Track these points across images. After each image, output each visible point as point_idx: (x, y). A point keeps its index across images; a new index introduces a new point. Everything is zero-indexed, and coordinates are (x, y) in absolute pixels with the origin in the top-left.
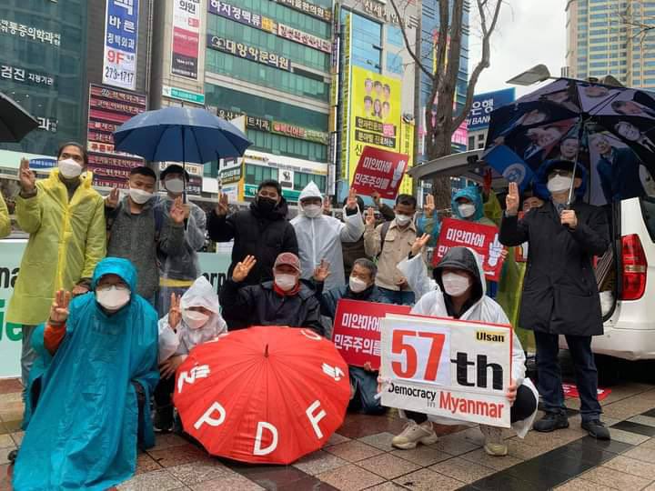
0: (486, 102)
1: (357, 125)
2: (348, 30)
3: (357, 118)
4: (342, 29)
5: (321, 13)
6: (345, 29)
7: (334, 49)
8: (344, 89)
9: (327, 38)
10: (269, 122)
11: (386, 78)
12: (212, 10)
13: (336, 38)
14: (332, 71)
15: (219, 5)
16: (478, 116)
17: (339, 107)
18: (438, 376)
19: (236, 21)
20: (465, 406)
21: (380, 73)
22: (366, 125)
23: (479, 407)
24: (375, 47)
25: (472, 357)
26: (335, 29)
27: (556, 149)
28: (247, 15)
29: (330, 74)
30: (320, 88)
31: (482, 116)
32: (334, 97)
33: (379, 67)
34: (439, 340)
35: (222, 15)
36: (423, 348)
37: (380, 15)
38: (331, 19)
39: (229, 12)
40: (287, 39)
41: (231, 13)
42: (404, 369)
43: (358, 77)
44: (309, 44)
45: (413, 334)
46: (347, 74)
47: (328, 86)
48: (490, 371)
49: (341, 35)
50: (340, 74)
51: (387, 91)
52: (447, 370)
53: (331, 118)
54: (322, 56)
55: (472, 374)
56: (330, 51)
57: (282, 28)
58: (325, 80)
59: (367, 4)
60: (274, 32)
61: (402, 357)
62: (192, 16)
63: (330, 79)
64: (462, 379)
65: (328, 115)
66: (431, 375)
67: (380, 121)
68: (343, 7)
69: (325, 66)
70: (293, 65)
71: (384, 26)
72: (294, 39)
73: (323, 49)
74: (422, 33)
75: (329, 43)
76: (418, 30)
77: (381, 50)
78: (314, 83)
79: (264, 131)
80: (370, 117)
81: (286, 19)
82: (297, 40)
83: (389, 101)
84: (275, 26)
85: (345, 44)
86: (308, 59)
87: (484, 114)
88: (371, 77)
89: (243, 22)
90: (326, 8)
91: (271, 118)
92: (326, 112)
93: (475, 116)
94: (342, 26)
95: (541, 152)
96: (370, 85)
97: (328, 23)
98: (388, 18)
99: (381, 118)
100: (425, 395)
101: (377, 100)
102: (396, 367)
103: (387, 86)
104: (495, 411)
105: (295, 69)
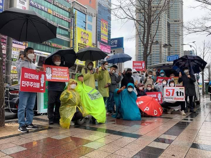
0: (115, 41)
1: (79, 46)
2: (76, 15)
3: (79, 43)
4: (74, 15)
5: (67, 9)
6: (75, 15)
7: (71, 21)
8: (75, 34)
9: (69, 18)
10: (51, 43)
11: (87, 31)
12: (31, 5)
13: (72, 18)
14: (71, 28)
15: (33, 3)
16: (113, 45)
17: (73, 39)
18: (174, 95)
19: (39, 9)
20: (178, 99)
21: (86, 30)
22: (82, 45)
23: (180, 99)
24: (84, 22)
25: (179, 92)
26: (72, 15)
27: (184, 65)
28: (43, 8)
29: (70, 29)
30: (67, 33)
31: (114, 45)
32: (72, 36)
33: (85, 28)
34: (174, 90)
35: (35, 6)
36: (171, 91)
37: (85, 12)
38: (70, 11)
39: (37, 6)
40: (56, 16)
41: (38, 6)
42: (168, 95)
43: (79, 30)
44: (64, 19)
45: (169, 89)
46: (76, 30)
47: (69, 33)
48: (182, 93)
49: (73, 17)
50: (73, 29)
51: (88, 36)
52: (175, 94)
53: (70, 43)
54: (68, 23)
55: (179, 94)
56: (70, 22)
57: (55, 13)
58: (69, 31)
59: (81, 8)
60: (52, 14)
61: (168, 93)
62: (23, 5)
63: (70, 30)
64: (178, 95)
65: (70, 42)
66: (173, 95)
67: (86, 45)
68: (74, 8)
69: (68, 26)
70: (58, 25)
71: (87, 16)
72: (59, 17)
73: (68, 21)
74: (98, 19)
75: (70, 19)
76: (97, 18)
77: (86, 23)
78: (65, 31)
79: (49, 46)
80: (83, 43)
81: (56, 10)
82: (60, 17)
83: (88, 39)
84: (52, 12)
85: (75, 20)
86: (63, 24)
87: (115, 44)
88: (83, 31)
89: (41, 10)
90: (69, 8)
91: (51, 42)
92: (69, 41)
93: (112, 45)
94: (74, 14)
95: (182, 66)
96: (82, 33)
97: (70, 13)
98: (88, 13)
99: (86, 44)
100: (172, 98)
101: (85, 38)
102: (167, 95)
103: (88, 34)
104: (183, 99)
105: (59, 26)
